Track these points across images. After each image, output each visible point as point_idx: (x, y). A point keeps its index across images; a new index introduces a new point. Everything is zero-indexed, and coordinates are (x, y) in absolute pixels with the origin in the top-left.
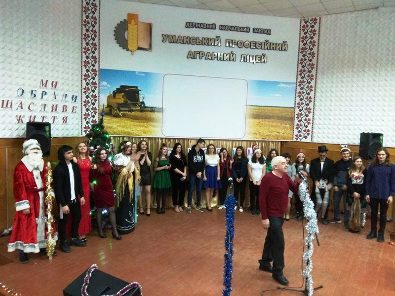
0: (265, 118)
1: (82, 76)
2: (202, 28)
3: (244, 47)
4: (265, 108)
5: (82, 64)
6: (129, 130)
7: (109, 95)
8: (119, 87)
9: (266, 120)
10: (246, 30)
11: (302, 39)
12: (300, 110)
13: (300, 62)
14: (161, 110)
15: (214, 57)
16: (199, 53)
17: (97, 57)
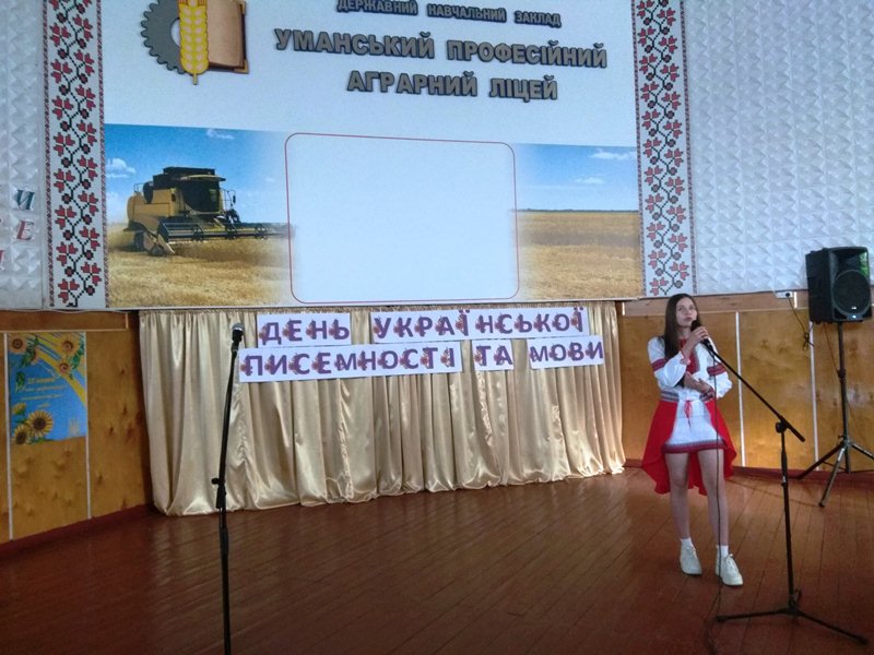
0: (568, 244)
1: (48, 139)
2: (381, 11)
3: (495, 60)
4: (564, 215)
5: (47, 107)
6: (198, 290)
7: (132, 194)
8: (162, 172)
9: (570, 246)
10: (498, 16)
11: (642, 37)
12: (656, 216)
13: (641, 93)
14: (286, 232)
15: (421, 87)
16: (379, 76)
17: (95, 91)
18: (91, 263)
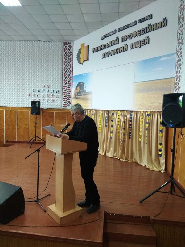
1: (62, 81)
2: (109, 36)
5: (63, 75)
7: (75, 88)
10: (135, 23)
12: (177, 79)
13: (178, 31)
14: (91, 93)
15: (115, 53)
16: (107, 52)
17: (71, 71)
18: (69, 101)
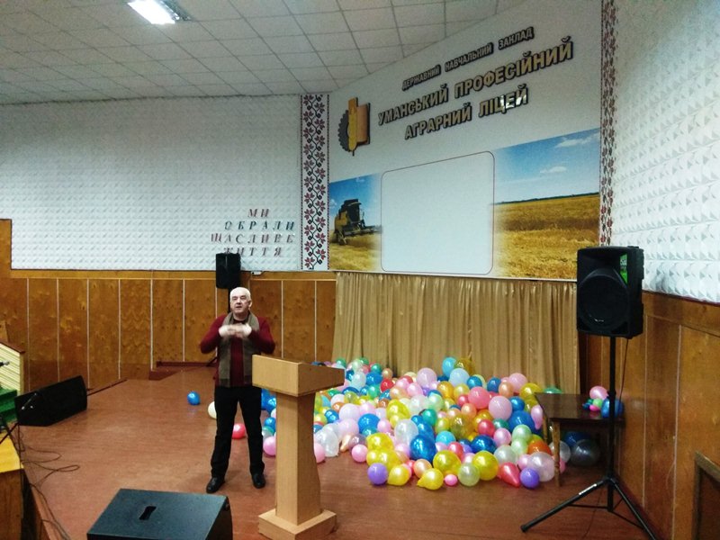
0: (532, 228)
1: (302, 197)
2: (422, 81)
3: (485, 87)
7: (336, 216)
8: (344, 203)
9: (533, 231)
10: (488, 50)
11: (605, 14)
12: (604, 199)
14: (380, 230)
15: (439, 126)
16: (419, 124)
17: (325, 169)
18: (321, 249)
